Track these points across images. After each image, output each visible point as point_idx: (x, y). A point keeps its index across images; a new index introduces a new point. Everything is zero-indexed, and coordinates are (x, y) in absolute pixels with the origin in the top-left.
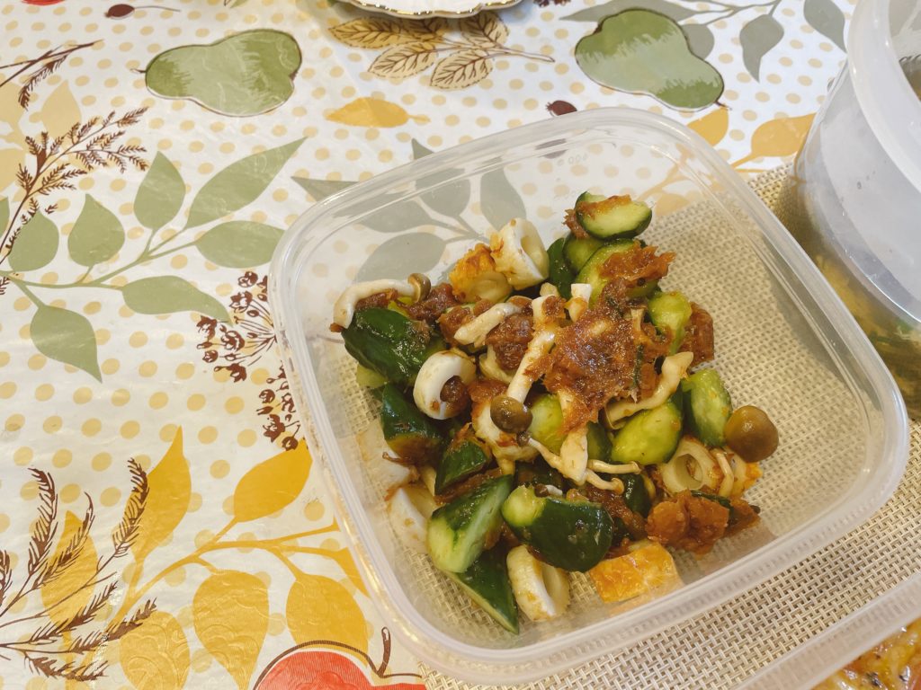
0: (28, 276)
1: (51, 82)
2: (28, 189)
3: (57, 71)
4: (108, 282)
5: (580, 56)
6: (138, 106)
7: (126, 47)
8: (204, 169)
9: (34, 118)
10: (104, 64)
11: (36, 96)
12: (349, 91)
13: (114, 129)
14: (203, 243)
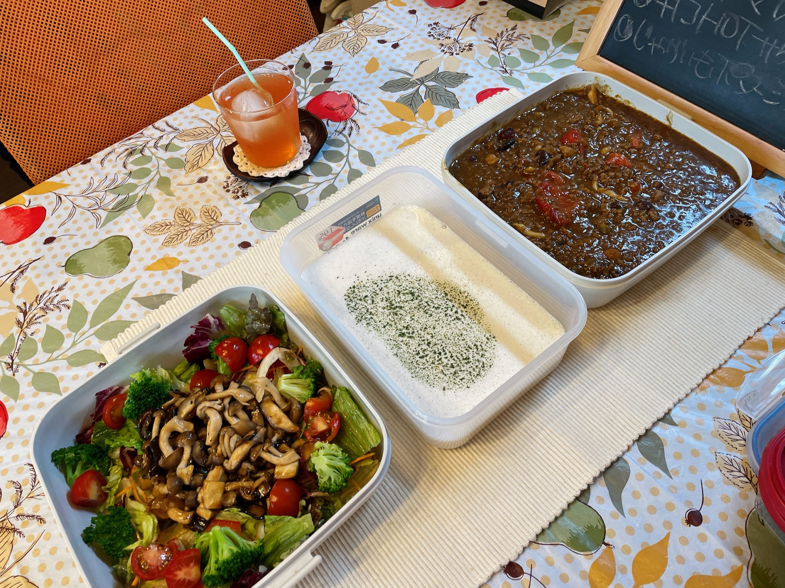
0: (27, 362)
1: (24, 280)
2: (22, 328)
3: (26, 274)
4: (60, 358)
5: (252, 219)
6: (63, 283)
7: (55, 257)
8: (94, 302)
9: (19, 297)
10: (46, 266)
11: (18, 287)
12: (154, 257)
13: (53, 294)
14: (96, 334)
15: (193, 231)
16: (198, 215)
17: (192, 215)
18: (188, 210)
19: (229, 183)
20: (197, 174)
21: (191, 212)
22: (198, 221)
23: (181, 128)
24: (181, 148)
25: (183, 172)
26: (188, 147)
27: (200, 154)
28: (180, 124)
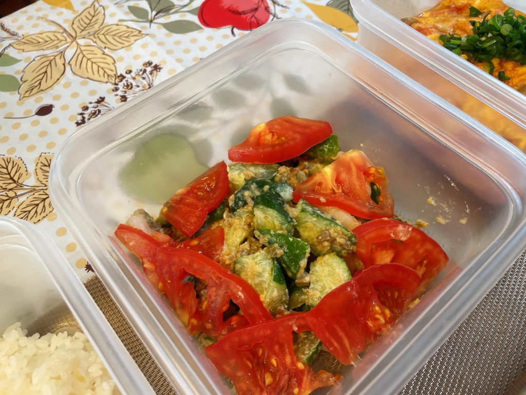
15: (21, 199)
16: (31, 168)
17: (22, 170)
18: (16, 160)
19: (86, 116)
20: (37, 101)
21: (21, 165)
22: (31, 181)
23: (20, 33)
24: (15, 61)
25: (15, 97)
26: (27, 59)
27: (44, 70)
28: (21, 27)
